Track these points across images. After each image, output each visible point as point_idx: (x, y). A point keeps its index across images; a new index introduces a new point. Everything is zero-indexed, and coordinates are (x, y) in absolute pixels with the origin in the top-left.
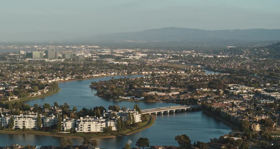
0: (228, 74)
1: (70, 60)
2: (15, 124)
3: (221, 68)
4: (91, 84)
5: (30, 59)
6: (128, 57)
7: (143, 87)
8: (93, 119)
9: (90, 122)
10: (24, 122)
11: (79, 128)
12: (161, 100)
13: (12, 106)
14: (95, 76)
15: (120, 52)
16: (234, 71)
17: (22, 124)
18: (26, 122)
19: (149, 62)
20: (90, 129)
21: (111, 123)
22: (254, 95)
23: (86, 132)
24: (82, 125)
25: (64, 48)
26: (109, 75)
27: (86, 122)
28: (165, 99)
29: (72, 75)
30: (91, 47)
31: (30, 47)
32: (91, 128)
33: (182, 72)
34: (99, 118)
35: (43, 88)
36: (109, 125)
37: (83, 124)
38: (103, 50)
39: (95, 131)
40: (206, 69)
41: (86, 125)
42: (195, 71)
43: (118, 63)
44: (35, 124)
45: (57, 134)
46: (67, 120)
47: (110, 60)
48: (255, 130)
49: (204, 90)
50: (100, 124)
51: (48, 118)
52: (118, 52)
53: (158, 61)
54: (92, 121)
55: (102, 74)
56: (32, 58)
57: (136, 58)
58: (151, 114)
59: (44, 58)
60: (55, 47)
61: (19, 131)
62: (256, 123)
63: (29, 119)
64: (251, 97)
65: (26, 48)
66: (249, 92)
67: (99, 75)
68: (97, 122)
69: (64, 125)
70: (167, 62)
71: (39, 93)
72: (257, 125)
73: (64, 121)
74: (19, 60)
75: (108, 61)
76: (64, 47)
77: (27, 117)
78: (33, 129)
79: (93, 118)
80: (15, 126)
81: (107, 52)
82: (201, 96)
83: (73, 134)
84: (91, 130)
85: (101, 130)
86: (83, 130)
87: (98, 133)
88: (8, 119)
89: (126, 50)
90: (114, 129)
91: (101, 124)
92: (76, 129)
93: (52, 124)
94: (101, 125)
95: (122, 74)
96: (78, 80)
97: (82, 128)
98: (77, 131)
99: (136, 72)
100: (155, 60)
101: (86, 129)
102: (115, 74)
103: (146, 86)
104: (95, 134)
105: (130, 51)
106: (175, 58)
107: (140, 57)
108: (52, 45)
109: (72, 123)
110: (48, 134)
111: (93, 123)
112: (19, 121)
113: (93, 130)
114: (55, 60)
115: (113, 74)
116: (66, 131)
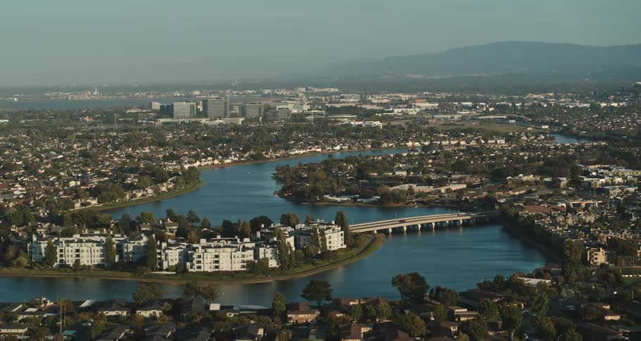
0: (603, 144)
1: (256, 119)
2: (58, 256)
3: (596, 130)
4: (277, 170)
5: (169, 120)
6: (392, 112)
7: (391, 174)
8: (229, 242)
9: (218, 249)
10: (78, 251)
11: (194, 262)
12: (417, 202)
13: (71, 219)
14: (296, 154)
15: (379, 101)
16: (620, 135)
17: (74, 256)
18: (83, 251)
19: (434, 121)
20: (217, 265)
21: (267, 250)
22: (637, 188)
23: (210, 271)
24: (199, 257)
25: (259, 95)
26: (329, 150)
27: (209, 250)
28: (425, 200)
29: (244, 151)
30: (320, 90)
31: (183, 95)
32: (221, 262)
33: (498, 142)
34: (242, 240)
35: (163, 181)
36: (263, 255)
37: (202, 255)
38: (343, 98)
39: (230, 270)
40: (560, 133)
41: (209, 255)
42: (531, 138)
43: (361, 125)
44: (101, 256)
45: (146, 277)
46: (169, 245)
47: (345, 119)
48: (595, 263)
49: (525, 178)
50: (240, 253)
51: (131, 242)
52: (375, 101)
53: (456, 117)
54: (224, 247)
55: (313, 150)
56: (172, 116)
57: (410, 113)
58: (378, 231)
59: (199, 118)
60: (238, 94)
61: (66, 271)
62: (598, 246)
63: (90, 244)
64: (627, 192)
65: (173, 96)
66: (627, 182)
67: (305, 151)
68: (234, 250)
69: (163, 257)
70: (478, 119)
71: (150, 191)
72: (599, 251)
73: (163, 248)
74: (142, 123)
75: (339, 119)
76: (257, 93)
77: (84, 241)
78: (98, 266)
79: (230, 240)
80: (58, 260)
81: (352, 100)
82: (511, 193)
83: (179, 277)
84: (220, 267)
85: (243, 267)
86: (202, 268)
87: (236, 272)
88: (44, 245)
89: (398, 95)
90: (273, 263)
91: (243, 253)
92: (188, 264)
93: (140, 256)
94: (243, 256)
95: (359, 148)
96: (255, 162)
97: (199, 262)
98: (190, 270)
99: (392, 142)
100: (449, 117)
101: (210, 265)
102: (344, 147)
103: (397, 173)
104: (228, 275)
105: (404, 97)
106: (502, 109)
107: (418, 110)
108: (234, 88)
109: (179, 252)
110: (126, 276)
111: (224, 252)
112: (67, 248)
113: (225, 266)
114: (221, 121)
115: (338, 148)
116: (167, 270)
